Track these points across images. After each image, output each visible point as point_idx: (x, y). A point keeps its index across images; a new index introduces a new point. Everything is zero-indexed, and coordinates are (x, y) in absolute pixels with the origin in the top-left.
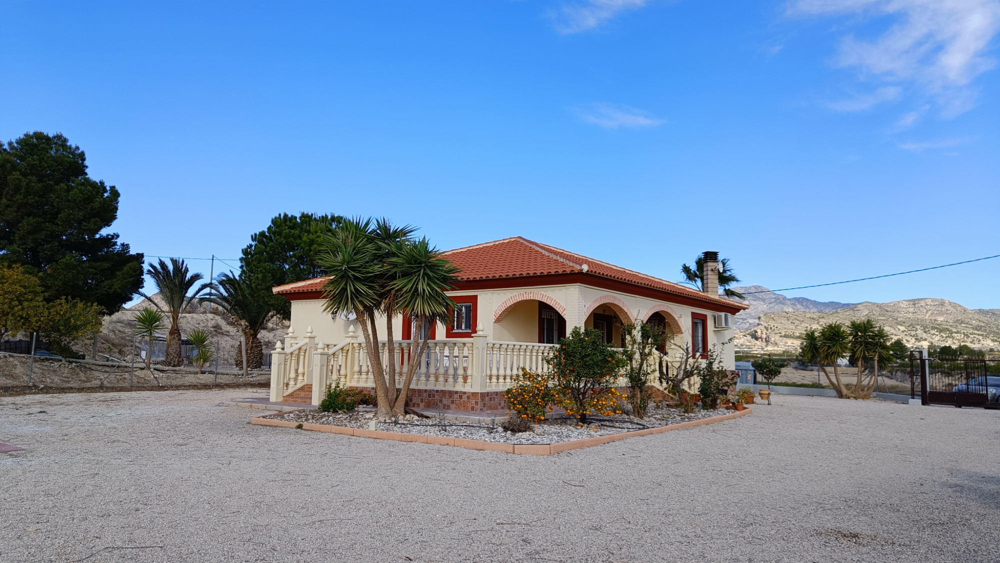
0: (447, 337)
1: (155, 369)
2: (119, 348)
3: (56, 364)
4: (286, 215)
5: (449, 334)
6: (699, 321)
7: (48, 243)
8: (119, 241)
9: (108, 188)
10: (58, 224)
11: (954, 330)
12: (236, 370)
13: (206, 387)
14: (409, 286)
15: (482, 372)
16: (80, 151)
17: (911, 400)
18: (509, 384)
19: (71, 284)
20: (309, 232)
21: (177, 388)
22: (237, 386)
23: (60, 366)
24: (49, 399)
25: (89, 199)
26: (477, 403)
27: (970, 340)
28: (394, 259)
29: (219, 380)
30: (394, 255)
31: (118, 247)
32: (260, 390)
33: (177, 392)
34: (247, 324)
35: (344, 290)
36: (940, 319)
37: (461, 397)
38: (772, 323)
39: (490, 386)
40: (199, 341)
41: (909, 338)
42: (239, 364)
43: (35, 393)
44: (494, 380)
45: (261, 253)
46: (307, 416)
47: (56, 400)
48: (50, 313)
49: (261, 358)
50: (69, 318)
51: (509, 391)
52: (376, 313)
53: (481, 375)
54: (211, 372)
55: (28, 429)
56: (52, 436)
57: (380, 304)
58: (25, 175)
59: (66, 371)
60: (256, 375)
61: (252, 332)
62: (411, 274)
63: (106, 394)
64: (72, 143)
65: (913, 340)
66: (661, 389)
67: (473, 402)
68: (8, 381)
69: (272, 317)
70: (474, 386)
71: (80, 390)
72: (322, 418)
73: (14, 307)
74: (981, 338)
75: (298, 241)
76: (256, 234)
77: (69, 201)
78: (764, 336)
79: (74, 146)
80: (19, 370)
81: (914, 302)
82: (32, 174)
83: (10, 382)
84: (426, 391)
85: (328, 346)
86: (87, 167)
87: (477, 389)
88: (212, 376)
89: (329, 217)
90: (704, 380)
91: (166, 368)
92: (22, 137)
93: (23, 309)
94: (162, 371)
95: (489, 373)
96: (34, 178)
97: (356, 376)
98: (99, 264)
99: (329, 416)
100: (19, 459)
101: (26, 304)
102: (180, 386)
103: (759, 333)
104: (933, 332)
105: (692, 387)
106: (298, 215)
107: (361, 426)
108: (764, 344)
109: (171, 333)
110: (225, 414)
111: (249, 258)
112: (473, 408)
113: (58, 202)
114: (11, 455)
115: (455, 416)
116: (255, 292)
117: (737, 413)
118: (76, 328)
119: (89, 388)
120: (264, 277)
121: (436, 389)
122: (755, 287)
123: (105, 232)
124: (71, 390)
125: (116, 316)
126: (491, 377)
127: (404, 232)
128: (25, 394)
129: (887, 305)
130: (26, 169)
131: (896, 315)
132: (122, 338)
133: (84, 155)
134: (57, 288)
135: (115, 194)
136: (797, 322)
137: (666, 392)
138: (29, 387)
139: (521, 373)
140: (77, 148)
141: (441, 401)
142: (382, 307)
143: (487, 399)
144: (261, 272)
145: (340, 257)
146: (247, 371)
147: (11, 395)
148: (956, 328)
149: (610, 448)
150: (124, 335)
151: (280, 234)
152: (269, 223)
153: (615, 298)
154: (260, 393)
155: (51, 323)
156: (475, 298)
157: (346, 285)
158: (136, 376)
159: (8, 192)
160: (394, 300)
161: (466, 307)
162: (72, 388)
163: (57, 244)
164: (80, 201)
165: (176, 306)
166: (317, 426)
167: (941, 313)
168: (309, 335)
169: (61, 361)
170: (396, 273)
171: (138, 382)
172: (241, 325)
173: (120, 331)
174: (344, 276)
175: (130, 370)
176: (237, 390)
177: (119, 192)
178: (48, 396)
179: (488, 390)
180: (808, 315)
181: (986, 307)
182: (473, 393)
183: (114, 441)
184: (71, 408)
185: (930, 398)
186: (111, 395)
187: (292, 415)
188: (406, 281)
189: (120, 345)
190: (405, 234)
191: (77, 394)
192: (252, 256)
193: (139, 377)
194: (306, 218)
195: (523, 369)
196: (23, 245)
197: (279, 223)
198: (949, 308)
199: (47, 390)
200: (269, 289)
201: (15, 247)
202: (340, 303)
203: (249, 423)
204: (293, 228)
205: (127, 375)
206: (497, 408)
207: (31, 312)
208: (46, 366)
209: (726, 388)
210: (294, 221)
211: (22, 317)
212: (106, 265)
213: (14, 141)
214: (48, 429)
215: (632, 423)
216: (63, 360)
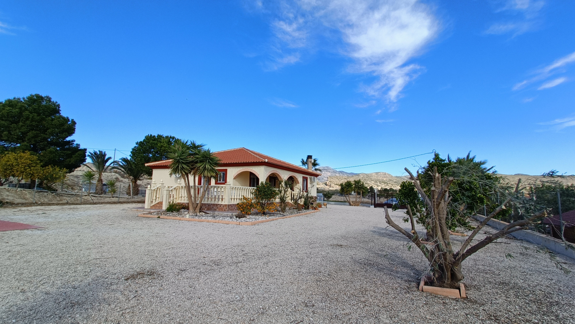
0: (215, 184)
1: (92, 196)
2: (72, 187)
3: (46, 193)
4: (151, 135)
5: (216, 183)
6: (305, 179)
7: (42, 142)
8: (75, 143)
9: (70, 120)
10: (47, 134)
11: (389, 183)
12: (127, 196)
13: (114, 203)
14: (203, 166)
15: (229, 197)
16: (58, 104)
17: (371, 206)
18: (238, 202)
19: (52, 159)
20: (161, 142)
21: (102, 203)
22: (129, 202)
23: (48, 194)
24: (44, 208)
25: (62, 125)
26: (226, 208)
27: (393, 186)
28: (197, 156)
29: (120, 200)
30: (197, 154)
31: (74, 145)
32: (138, 204)
33: (102, 205)
34: (133, 178)
35: (178, 166)
36: (385, 179)
37: (220, 206)
38: (332, 180)
39: (232, 202)
40: (112, 184)
41: (375, 185)
42: (128, 194)
43: (36, 206)
44: (233, 200)
45: (140, 150)
46: (161, 213)
47: (47, 209)
48: (44, 172)
49: (138, 191)
50: (53, 175)
51: (238, 204)
52: (189, 176)
53: (228, 199)
54: (117, 197)
55: (41, 220)
56: (53, 223)
57: (191, 172)
58: (31, 113)
59: (50, 197)
60: (137, 198)
61: (134, 181)
62: (203, 162)
63: (70, 206)
64: (53, 100)
65: (376, 186)
66: (291, 202)
67: (225, 208)
68: (23, 201)
69: (144, 175)
70: (226, 202)
71: (57, 204)
72: (167, 214)
73: (26, 169)
74: (396, 185)
75: (156, 146)
76: (138, 142)
77: (52, 125)
78: (329, 184)
79: (55, 101)
80: (28, 196)
81: (377, 173)
82: (34, 113)
83: (24, 201)
84: (207, 204)
85: (169, 187)
86: (61, 110)
87: (227, 203)
88: (117, 198)
89: (169, 137)
90: (305, 200)
91: (97, 195)
92: (29, 96)
93: (31, 170)
94: (95, 197)
95: (231, 198)
96: (36, 114)
97: (180, 198)
98: (66, 151)
99: (170, 213)
100: (43, 231)
101: (32, 168)
102: (103, 203)
103: (328, 184)
104: (382, 183)
105: (301, 202)
106: (156, 135)
107: (183, 217)
108: (329, 187)
109: (98, 181)
110: (126, 213)
111: (135, 152)
112: (225, 210)
113: (47, 125)
114: (39, 230)
115: (218, 213)
116: (137, 165)
117: (316, 211)
118: (56, 179)
119: (61, 204)
120: (141, 160)
121: (211, 203)
122: (326, 167)
123: (69, 139)
124: (53, 204)
125: (72, 173)
126: (232, 199)
127: (201, 146)
128: (32, 206)
129: (369, 174)
130: (32, 110)
131: (371, 177)
132: (73, 183)
133: (60, 105)
134: (45, 161)
135: (74, 123)
136: (340, 180)
137: (293, 204)
138: (34, 203)
139: (243, 197)
140: (57, 102)
141: (213, 208)
142: (192, 173)
143: (230, 207)
144: (140, 157)
145: (176, 155)
146: (132, 196)
147: (25, 207)
148: (389, 182)
149: (272, 223)
150: (74, 181)
151: (148, 142)
152: (144, 138)
153: (277, 171)
154: (140, 205)
155: (44, 176)
156: (226, 170)
157: (178, 165)
158: (83, 198)
159: (23, 120)
160: (196, 171)
161: (223, 173)
162: (54, 204)
163: (46, 142)
164: (58, 125)
165: (101, 170)
166: (166, 217)
167: (385, 177)
168: (161, 183)
169: (48, 192)
170: (198, 161)
171: (84, 201)
172: (130, 178)
173: (72, 180)
174: (178, 162)
175: (80, 196)
176: (128, 204)
177: (76, 122)
178: (43, 207)
179: (231, 203)
180: (344, 177)
181: (398, 176)
182: (225, 205)
183: (82, 224)
184: (57, 211)
185: (377, 205)
186: (72, 206)
187: (155, 213)
188: (201, 164)
189: (72, 185)
190: (201, 147)
191: (57, 206)
192: (136, 151)
193: (84, 199)
194: (160, 137)
195: (244, 196)
196: (29, 142)
197: (148, 138)
198: (387, 175)
199: (42, 204)
200: (143, 164)
201: (25, 143)
202: (176, 171)
203: (137, 216)
204: (153, 140)
205: (79, 198)
206: (233, 210)
207: (35, 172)
208: (41, 194)
209: (313, 202)
210: (154, 138)
211: (30, 174)
212: (69, 152)
213: (25, 97)
214: (50, 220)
215: (280, 214)
216: (49, 191)
